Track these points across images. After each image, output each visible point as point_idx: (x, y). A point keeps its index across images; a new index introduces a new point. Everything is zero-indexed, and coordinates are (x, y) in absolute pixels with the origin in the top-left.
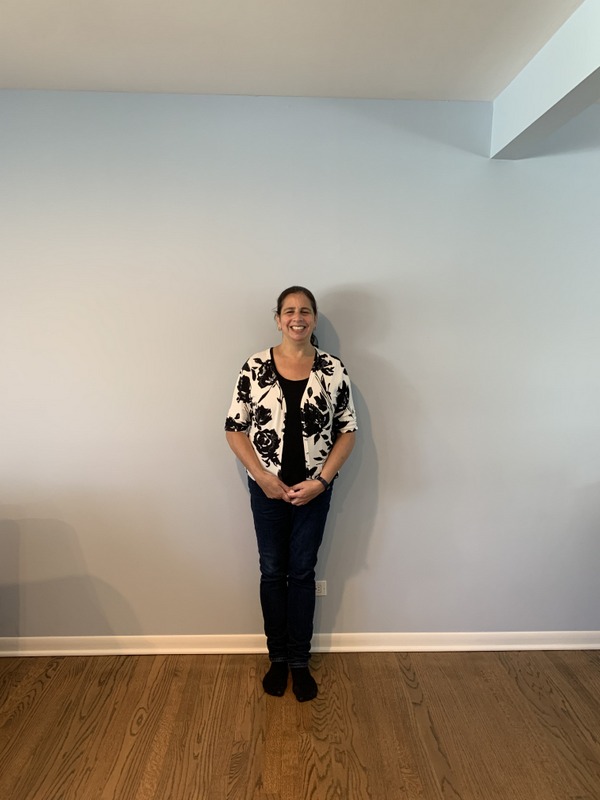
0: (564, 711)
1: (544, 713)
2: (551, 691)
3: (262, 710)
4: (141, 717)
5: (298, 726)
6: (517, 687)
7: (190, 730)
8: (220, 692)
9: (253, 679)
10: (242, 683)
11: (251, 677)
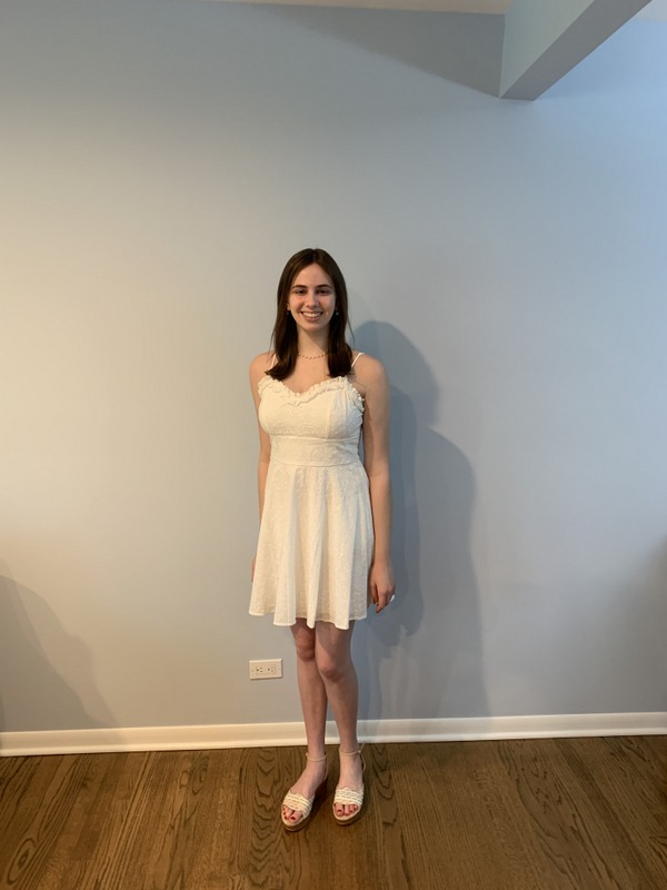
1: (548, 835)
2: (560, 801)
3: (188, 838)
4: (26, 855)
5: (231, 864)
6: (517, 795)
7: (88, 872)
8: (137, 810)
9: (184, 789)
10: (168, 796)
11: (181, 786)
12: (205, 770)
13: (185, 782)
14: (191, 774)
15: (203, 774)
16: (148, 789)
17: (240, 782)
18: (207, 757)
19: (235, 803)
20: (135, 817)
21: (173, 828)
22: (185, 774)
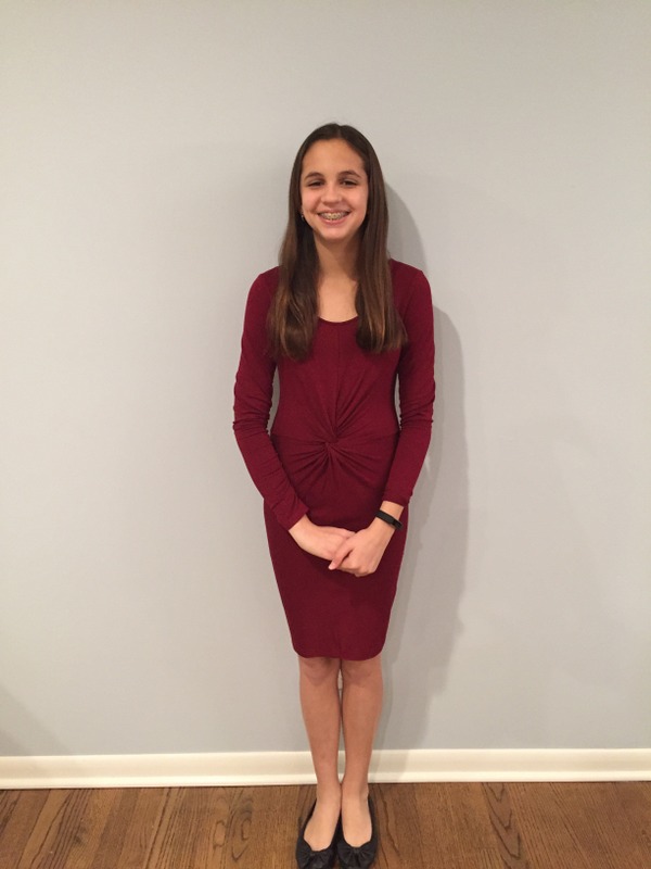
9: (219, 850)
10: (197, 861)
11: (215, 847)
12: (249, 819)
13: (220, 839)
14: (230, 827)
15: (247, 826)
16: (169, 850)
18: (251, 799)
22: (220, 825)
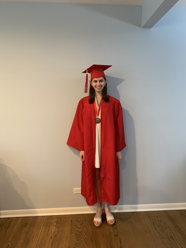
0: (171, 237)
1: (163, 238)
2: (166, 228)
3: (56, 240)
4: (8, 245)
6: (153, 227)
8: (41, 233)
9: (55, 226)
10: (50, 229)
11: (54, 226)
12: (61, 221)
13: (55, 224)
14: (57, 222)
16: (44, 227)
17: (71, 224)
18: (61, 218)
19: (70, 230)
20: (40, 235)
21: (52, 237)
22: (55, 222)
